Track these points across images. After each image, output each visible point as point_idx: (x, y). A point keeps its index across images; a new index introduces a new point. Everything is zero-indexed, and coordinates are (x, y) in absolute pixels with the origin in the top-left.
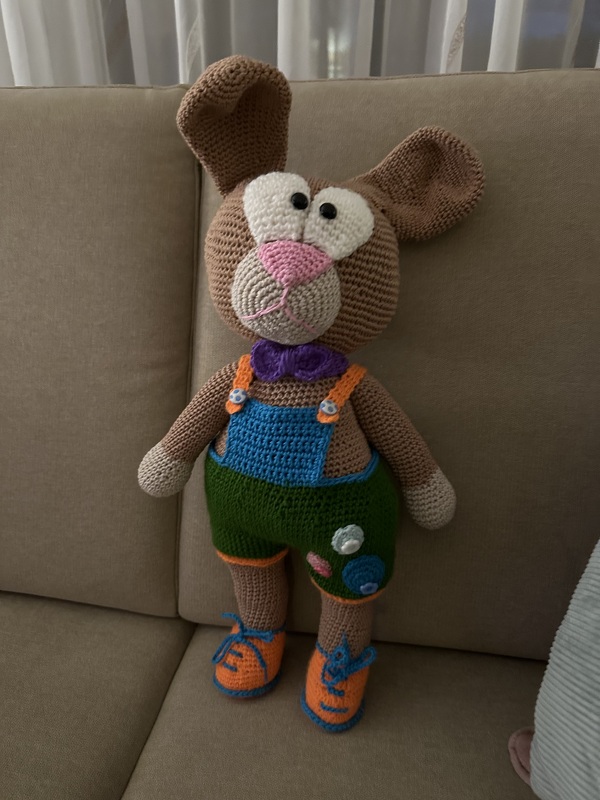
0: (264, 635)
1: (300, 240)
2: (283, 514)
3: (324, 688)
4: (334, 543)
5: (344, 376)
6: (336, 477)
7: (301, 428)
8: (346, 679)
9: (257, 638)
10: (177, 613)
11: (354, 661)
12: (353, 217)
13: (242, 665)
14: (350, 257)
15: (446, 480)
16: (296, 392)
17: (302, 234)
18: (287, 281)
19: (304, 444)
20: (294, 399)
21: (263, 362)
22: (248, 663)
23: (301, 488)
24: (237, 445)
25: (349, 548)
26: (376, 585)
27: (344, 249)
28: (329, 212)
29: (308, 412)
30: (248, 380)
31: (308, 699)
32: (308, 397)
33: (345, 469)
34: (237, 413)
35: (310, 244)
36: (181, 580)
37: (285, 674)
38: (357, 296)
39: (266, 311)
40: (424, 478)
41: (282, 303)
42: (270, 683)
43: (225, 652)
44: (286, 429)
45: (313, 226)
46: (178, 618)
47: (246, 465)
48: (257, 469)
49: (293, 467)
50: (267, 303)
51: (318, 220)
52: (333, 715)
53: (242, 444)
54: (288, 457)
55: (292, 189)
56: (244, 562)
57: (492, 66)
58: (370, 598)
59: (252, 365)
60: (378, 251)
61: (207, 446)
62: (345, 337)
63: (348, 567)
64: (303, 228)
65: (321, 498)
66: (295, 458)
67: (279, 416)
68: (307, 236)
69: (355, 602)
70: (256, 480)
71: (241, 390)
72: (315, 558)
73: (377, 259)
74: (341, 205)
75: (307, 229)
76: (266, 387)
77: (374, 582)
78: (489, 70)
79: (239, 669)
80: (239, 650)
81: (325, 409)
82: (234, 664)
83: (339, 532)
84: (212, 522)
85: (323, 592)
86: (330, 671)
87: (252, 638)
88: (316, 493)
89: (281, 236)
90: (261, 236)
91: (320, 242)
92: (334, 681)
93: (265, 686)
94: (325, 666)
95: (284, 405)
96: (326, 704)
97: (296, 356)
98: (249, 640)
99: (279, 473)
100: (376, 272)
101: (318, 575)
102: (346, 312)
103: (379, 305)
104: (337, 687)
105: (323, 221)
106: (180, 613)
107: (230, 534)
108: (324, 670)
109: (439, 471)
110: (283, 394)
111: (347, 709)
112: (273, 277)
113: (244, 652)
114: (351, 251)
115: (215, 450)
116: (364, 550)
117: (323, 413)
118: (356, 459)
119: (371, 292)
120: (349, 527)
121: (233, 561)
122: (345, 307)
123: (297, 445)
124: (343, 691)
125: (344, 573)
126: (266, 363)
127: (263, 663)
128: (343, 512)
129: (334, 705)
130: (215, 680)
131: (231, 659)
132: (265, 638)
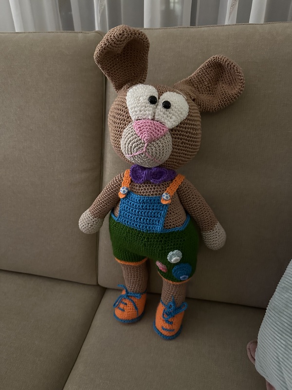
0: (136, 295)
1: (153, 119)
2: (145, 244)
3: (163, 320)
4: (168, 258)
5: (174, 181)
6: (169, 228)
7: (153, 206)
8: (174, 316)
9: (133, 296)
10: (97, 282)
11: (177, 309)
12: (178, 107)
13: (127, 309)
14: (177, 127)
15: (222, 228)
16: (151, 189)
17: (154, 116)
18: (147, 140)
19: (154, 213)
20: (150, 192)
21: (136, 174)
22: (129, 308)
23: (153, 233)
24: (124, 213)
25: (175, 260)
26: (187, 277)
27: (174, 123)
28: (167, 105)
29: (157, 199)
30: (129, 182)
31: (157, 325)
32: (157, 191)
33: (174, 224)
34: (124, 198)
35: (158, 121)
36: (99, 268)
37: (146, 312)
38: (180, 145)
39: (136, 154)
40: (211, 227)
41: (144, 150)
42: (140, 317)
43: (119, 303)
44: (146, 206)
45: (159, 112)
46: (98, 285)
47: (128, 222)
48: (133, 224)
49: (150, 224)
50: (137, 150)
51: (162, 109)
52: (168, 332)
53: (126, 213)
54: (147, 219)
55: (149, 94)
56: (127, 263)
57: (251, 21)
58: (185, 282)
59: (130, 175)
60: (191, 122)
61: (110, 212)
62: (175, 163)
63: (175, 268)
64: (155, 113)
65: (162, 238)
66: (151, 220)
67: (143, 201)
68: (156, 117)
69: (178, 283)
70: (132, 229)
71: (125, 188)
72: (160, 264)
73: (190, 126)
74: (173, 101)
75: (156, 114)
76: (137, 186)
77: (186, 275)
78: (250, 23)
79: (125, 310)
80: (126, 302)
81: (164, 197)
82: (123, 308)
83: (171, 253)
84: (112, 245)
85: (163, 278)
86: (166, 313)
87: (131, 297)
88: (160, 236)
89: (144, 117)
90: (134, 117)
91: (163, 120)
92: (168, 317)
93: (137, 318)
94: (164, 310)
95: (146, 195)
96: (164, 327)
97: (151, 172)
98: (130, 297)
99: (143, 227)
100: (190, 132)
101: (161, 271)
102: (175, 152)
103: (191, 147)
104: (170, 320)
105: (164, 110)
106: (99, 283)
107: (121, 251)
108: (164, 313)
109: (218, 224)
110: (145, 189)
111: (174, 330)
112: (140, 137)
113: (128, 303)
114: (177, 124)
115: (114, 214)
116: (182, 261)
117: (164, 199)
118: (179, 220)
119: (187, 142)
120: (175, 251)
121: (122, 262)
122: (175, 150)
123: (151, 214)
124: (172, 322)
125: (173, 271)
126: (137, 175)
127: (136, 308)
128: (173, 245)
129: (168, 328)
130: (115, 315)
131: (122, 306)
132: (137, 297)
